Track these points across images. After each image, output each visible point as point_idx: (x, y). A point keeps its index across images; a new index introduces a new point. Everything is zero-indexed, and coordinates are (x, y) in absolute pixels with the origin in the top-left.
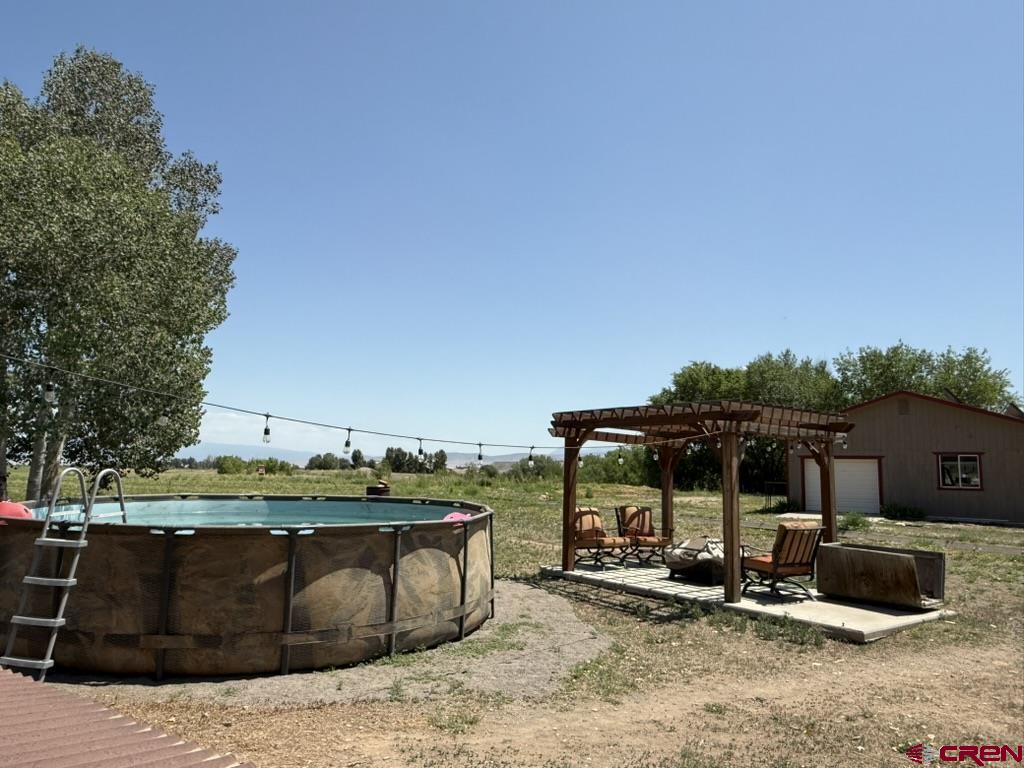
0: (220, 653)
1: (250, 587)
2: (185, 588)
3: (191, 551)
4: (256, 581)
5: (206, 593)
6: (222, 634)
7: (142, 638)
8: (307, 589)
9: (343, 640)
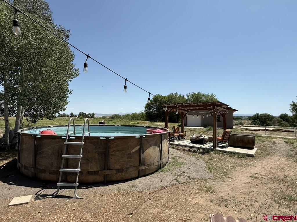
0: (123, 174)
1: (130, 154)
2: (112, 155)
3: (113, 144)
4: (132, 152)
5: (119, 156)
6: (124, 168)
7: (99, 172)
8: (144, 153)
9: (152, 166)
